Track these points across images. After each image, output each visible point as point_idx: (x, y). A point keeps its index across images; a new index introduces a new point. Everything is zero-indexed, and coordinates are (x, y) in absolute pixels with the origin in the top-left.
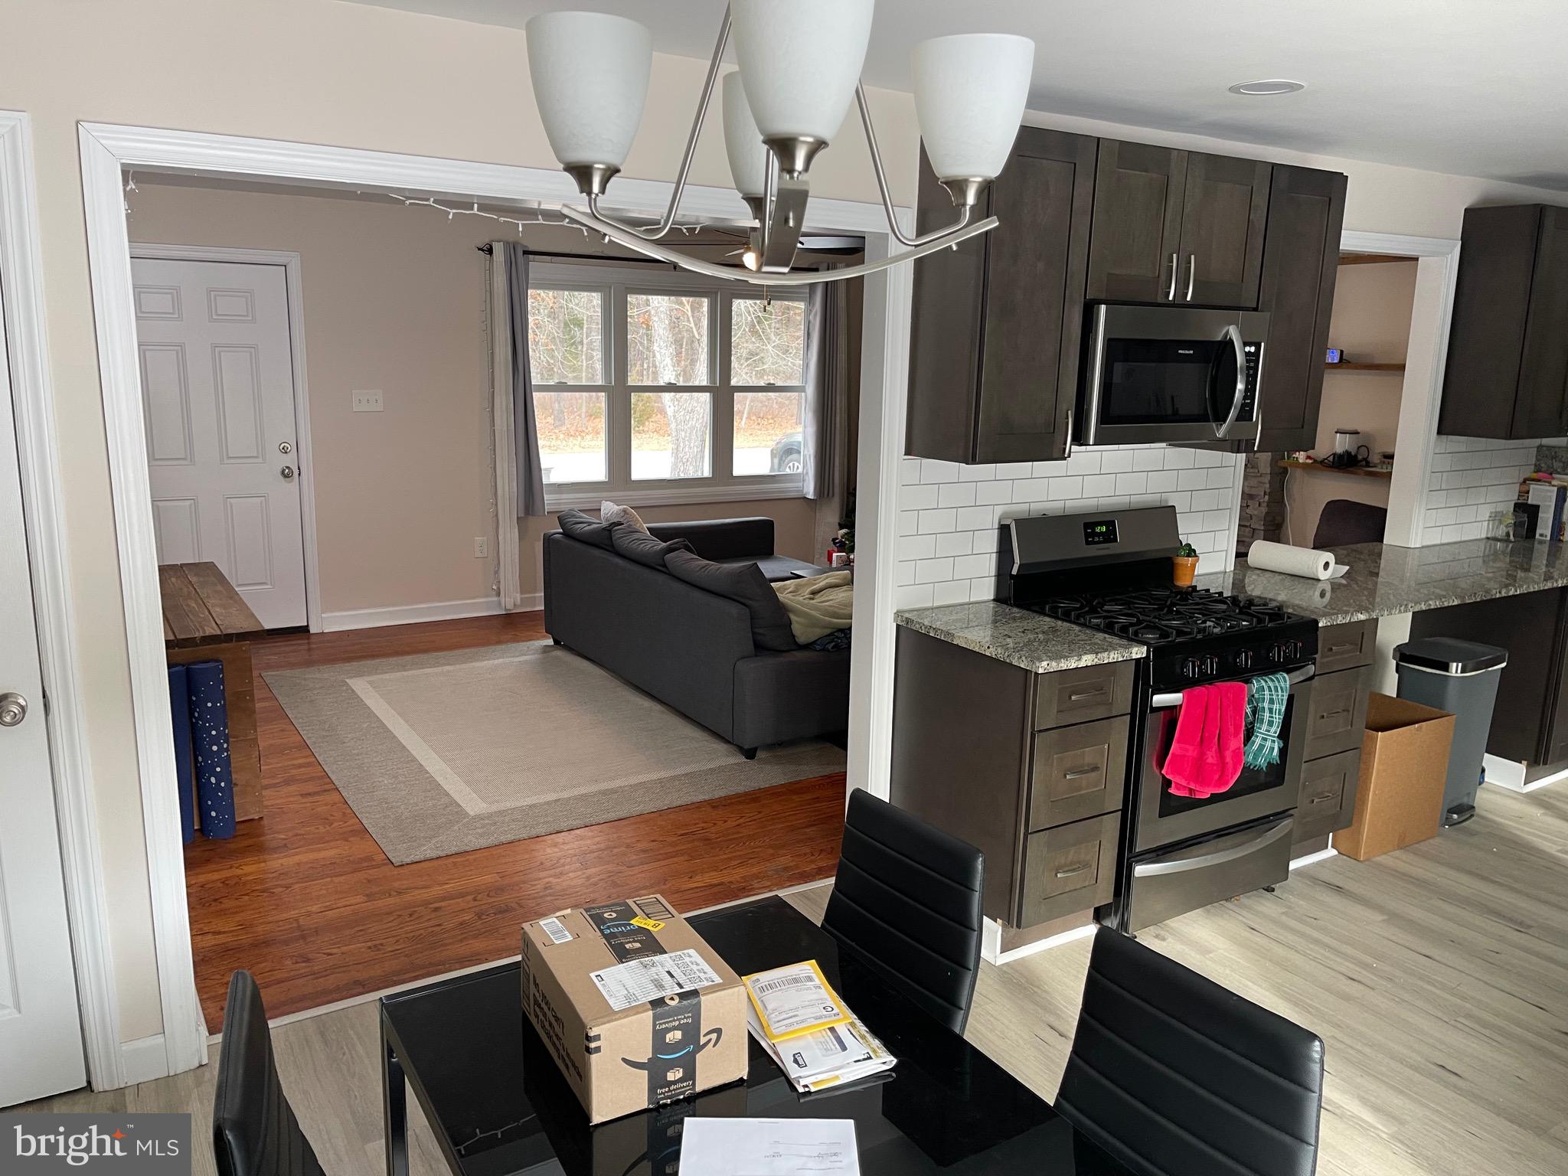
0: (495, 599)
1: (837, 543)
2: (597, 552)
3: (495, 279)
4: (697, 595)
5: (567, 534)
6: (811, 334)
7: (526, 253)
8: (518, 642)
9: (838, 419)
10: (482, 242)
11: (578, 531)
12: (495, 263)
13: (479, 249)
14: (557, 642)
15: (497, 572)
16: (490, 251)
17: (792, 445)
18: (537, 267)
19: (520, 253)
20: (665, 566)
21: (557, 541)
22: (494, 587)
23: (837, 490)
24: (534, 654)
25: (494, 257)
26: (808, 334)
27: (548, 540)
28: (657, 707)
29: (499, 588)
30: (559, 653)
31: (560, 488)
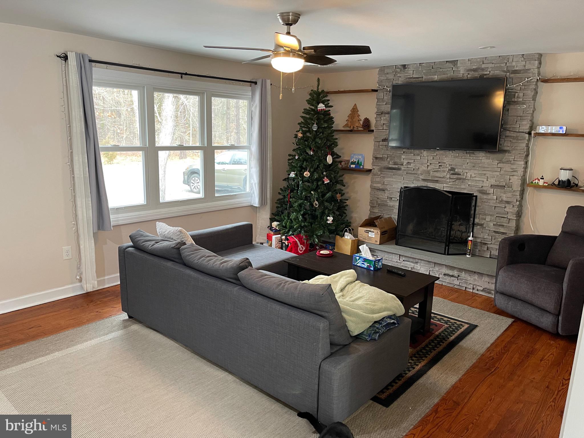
0: (79, 284)
1: (274, 230)
2: (169, 264)
3: (70, 77)
4: (277, 307)
5: (136, 246)
6: (253, 118)
7: (91, 61)
8: (103, 318)
9: (269, 163)
10: (60, 52)
11: (150, 248)
12: (70, 66)
13: (58, 56)
14: (130, 317)
15: (79, 268)
16: (66, 58)
17: (194, 170)
18: (97, 71)
19: (87, 61)
20: (238, 279)
21: (131, 254)
22: (78, 278)
23: (269, 202)
24: (118, 330)
25: (69, 63)
26: (252, 118)
27: (123, 253)
28: (230, 378)
29: (81, 278)
30: (136, 327)
31: (118, 210)
